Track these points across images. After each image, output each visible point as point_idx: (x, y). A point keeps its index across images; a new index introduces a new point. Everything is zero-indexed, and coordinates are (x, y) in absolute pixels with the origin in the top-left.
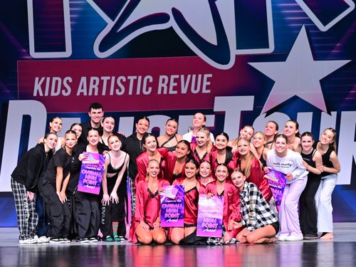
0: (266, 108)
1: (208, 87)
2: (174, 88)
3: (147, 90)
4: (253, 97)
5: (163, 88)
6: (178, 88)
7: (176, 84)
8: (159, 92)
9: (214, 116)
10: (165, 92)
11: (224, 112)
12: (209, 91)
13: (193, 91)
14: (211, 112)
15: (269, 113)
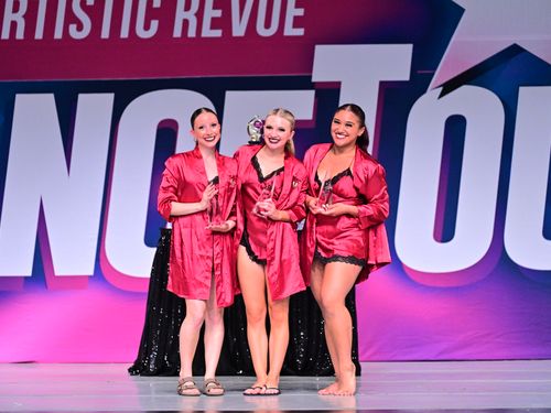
0: (442, 74)
1: (297, 22)
2: (215, 24)
3: (147, 27)
4: (409, 47)
5: (186, 23)
6: (223, 23)
7: (218, 13)
8: (177, 33)
9: (312, 93)
10: (192, 33)
11: (339, 83)
12: (300, 32)
13: (262, 31)
14: (304, 83)
15: (448, 87)
